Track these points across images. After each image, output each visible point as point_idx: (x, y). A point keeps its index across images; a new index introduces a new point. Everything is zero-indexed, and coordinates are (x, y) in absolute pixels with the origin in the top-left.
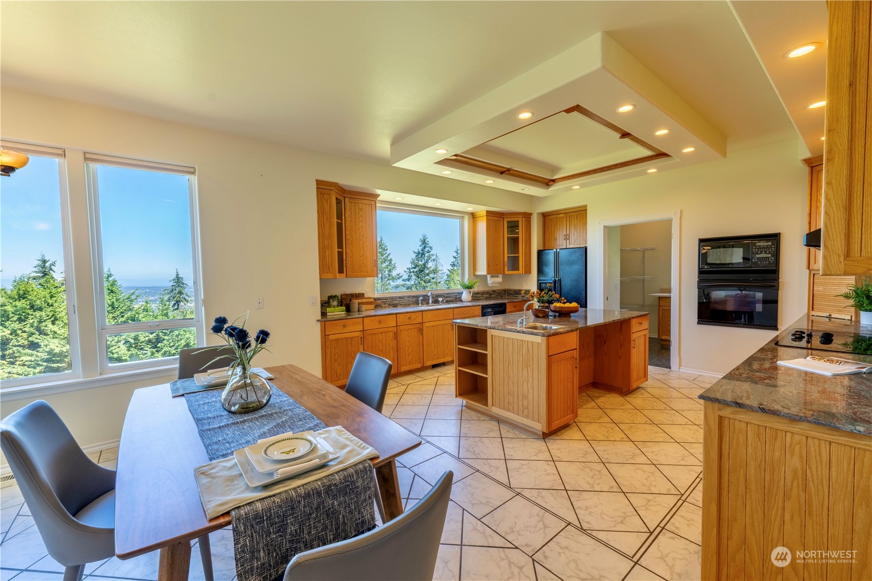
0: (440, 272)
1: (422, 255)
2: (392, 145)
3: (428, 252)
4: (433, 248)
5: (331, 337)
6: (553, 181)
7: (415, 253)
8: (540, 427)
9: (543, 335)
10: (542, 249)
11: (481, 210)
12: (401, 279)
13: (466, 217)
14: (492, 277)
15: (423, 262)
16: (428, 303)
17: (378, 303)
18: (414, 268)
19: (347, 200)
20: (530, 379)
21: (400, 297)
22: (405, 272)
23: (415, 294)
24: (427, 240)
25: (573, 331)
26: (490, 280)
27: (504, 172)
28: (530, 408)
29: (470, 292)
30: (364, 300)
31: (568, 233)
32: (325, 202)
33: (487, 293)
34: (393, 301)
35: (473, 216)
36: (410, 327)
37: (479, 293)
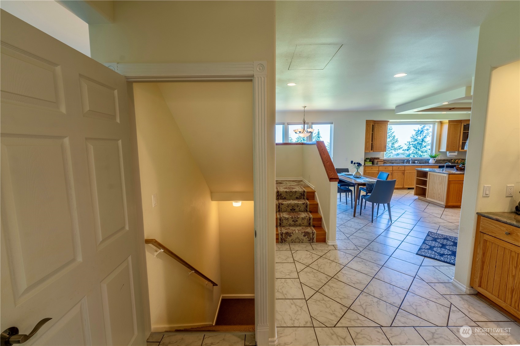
2: (396, 107)
5: (367, 171)
8: (443, 203)
9: (447, 174)
11: (446, 120)
12: (401, 150)
13: (437, 124)
14: (450, 152)
16: (409, 163)
17: (385, 161)
18: (414, 142)
19: (376, 124)
20: (442, 188)
21: (395, 160)
22: (405, 144)
26: (448, 154)
27: (451, 109)
28: (441, 198)
29: (434, 160)
30: (379, 160)
32: (368, 127)
33: (447, 160)
34: (392, 161)
35: (441, 123)
36: (398, 171)
37: (441, 160)
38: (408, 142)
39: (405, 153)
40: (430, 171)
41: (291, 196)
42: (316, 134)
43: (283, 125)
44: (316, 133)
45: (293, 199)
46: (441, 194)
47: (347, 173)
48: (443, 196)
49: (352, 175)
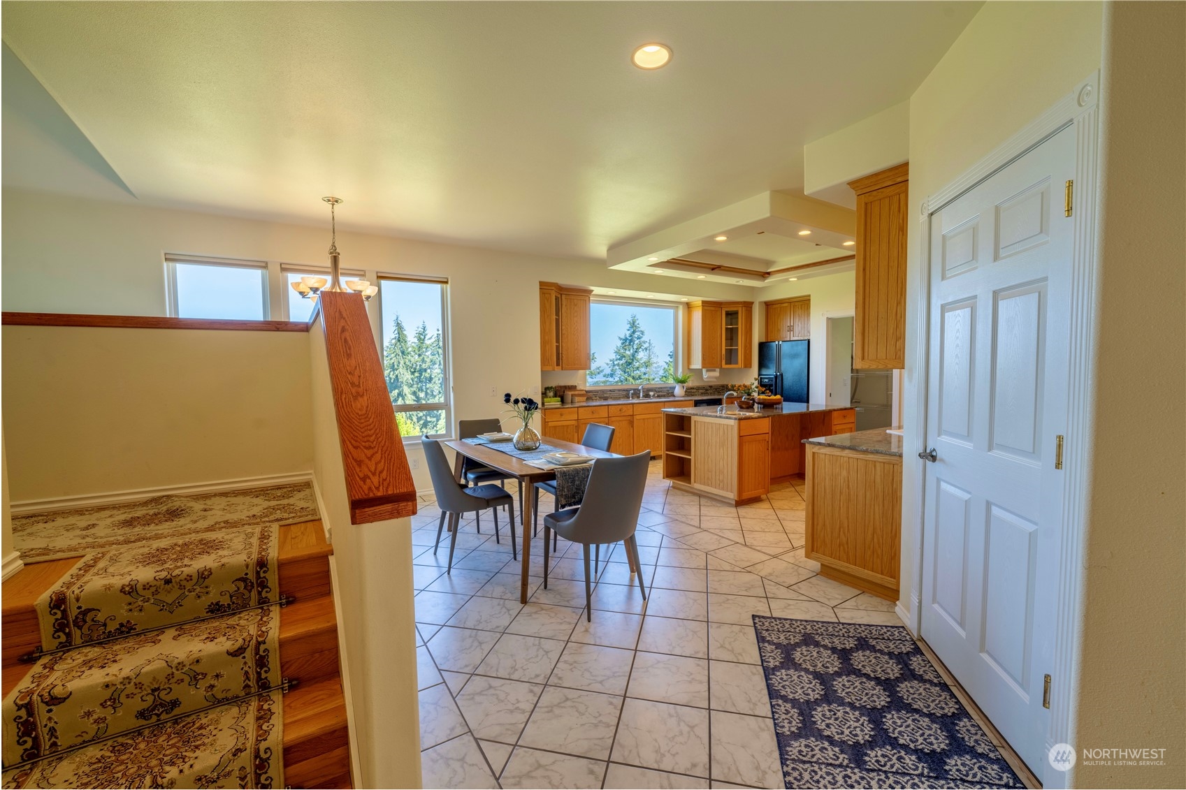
0: (655, 365)
1: (630, 342)
2: (608, 251)
3: (639, 338)
4: (646, 332)
5: (550, 424)
6: (769, 273)
7: (620, 339)
8: (732, 495)
9: (735, 419)
10: (764, 341)
11: (697, 301)
12: (602, 374)
13: (681, 307)
14: (707, 371)
15: (632, 351)
16: (639, 397)
17: (589, 395)
18: (620, 359)
19: (564, 297)
21: (610, 391)
22: (607, 364)
23: (626, 387)
24: (637, 322)
25: (765, 417)
26: (705, 375)
27: (714, 269)
28: (725, 482)
29: (683, 387)
30: (576, 393)
31: (792, 324)
32: (546, 301)
33: (703, 388)
34: (602, 395)
35: (688, 306)
36: (621, 419)
37: (693, 389)
38: (611, 361)
39: (607, 381)
40: (697, 415)
41: (170, 608)
42: (433, 340)
43: (264, 271)
44: (433, 337)
45: (182, 628)
46: (725, 471)
47: (496, 435)
48: (729, 477)
49: (509, 440)
